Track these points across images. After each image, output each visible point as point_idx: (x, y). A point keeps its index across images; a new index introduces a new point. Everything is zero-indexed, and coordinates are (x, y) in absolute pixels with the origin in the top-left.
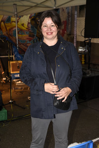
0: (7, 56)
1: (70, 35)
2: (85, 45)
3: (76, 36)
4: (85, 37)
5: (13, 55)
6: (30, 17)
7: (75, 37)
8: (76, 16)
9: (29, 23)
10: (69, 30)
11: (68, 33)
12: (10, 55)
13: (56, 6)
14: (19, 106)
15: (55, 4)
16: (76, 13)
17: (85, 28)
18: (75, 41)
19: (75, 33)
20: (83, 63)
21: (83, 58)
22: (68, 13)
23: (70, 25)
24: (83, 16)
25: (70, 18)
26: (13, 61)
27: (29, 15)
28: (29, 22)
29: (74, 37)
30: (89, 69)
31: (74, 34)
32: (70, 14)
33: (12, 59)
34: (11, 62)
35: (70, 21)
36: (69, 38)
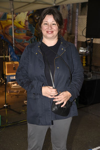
0: (2, 57)
1: (71, 34)
2: (87, 46)
3: (77, 36)
4: (87, 37)
5: (8, 55)
6: (28, 15)
7: (76, 37)
8: (77, 14)
9: (26, 21)
10: (70, 29)
11: (69, 32)
12: (6, 55)
13: (56, 2)
14: (14, 111)
16: (77, 11)
17: (87, 28)
18: (76, 41)
19: (76, 33)
20: (84, 65)
21: (84, 60)
22: (69, 11)
23: (70, 24)
24: (84, 15)
25: (71, 17)
26: (8, 61)
27: (27, 13)
28: (27, 19)
29: (74, 37)
30: (90, 71)
31: (74, 34)
32: (71, 12)
33: (7, 60)
34: (6, 63)
35: (71, 19)
36: (70, 37)
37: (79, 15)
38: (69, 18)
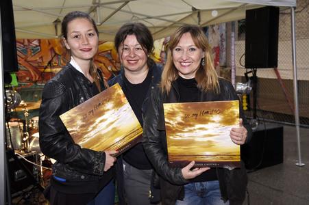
1: (225, 67)
2: (247, 80)
3: (235, 69)
4: (247, 67)
6: (164, 43)
7: (233, 70)
8: (233, 39)
9: (162, 52)
10: (224, 59)
11: (223, 64)
13: (201, 23)
15: (199, 21)
16: (233, 35)
17: (247, 54)
18: (233, 76)
19: (233, 65)
20: (245, 108)
21: (244, 101)
22: (222, 36)
23: (224, 53)
24: (243, 40)
25: (224, 43)
27: (163, 40)
28: (163, 50)
29: (231, 71)
30: (255, 118)
31: (230, 66)
32: (224, 37)
35: (225, 47)
36: (224, 72)
37: (235, 40)
38: (222, 44)
